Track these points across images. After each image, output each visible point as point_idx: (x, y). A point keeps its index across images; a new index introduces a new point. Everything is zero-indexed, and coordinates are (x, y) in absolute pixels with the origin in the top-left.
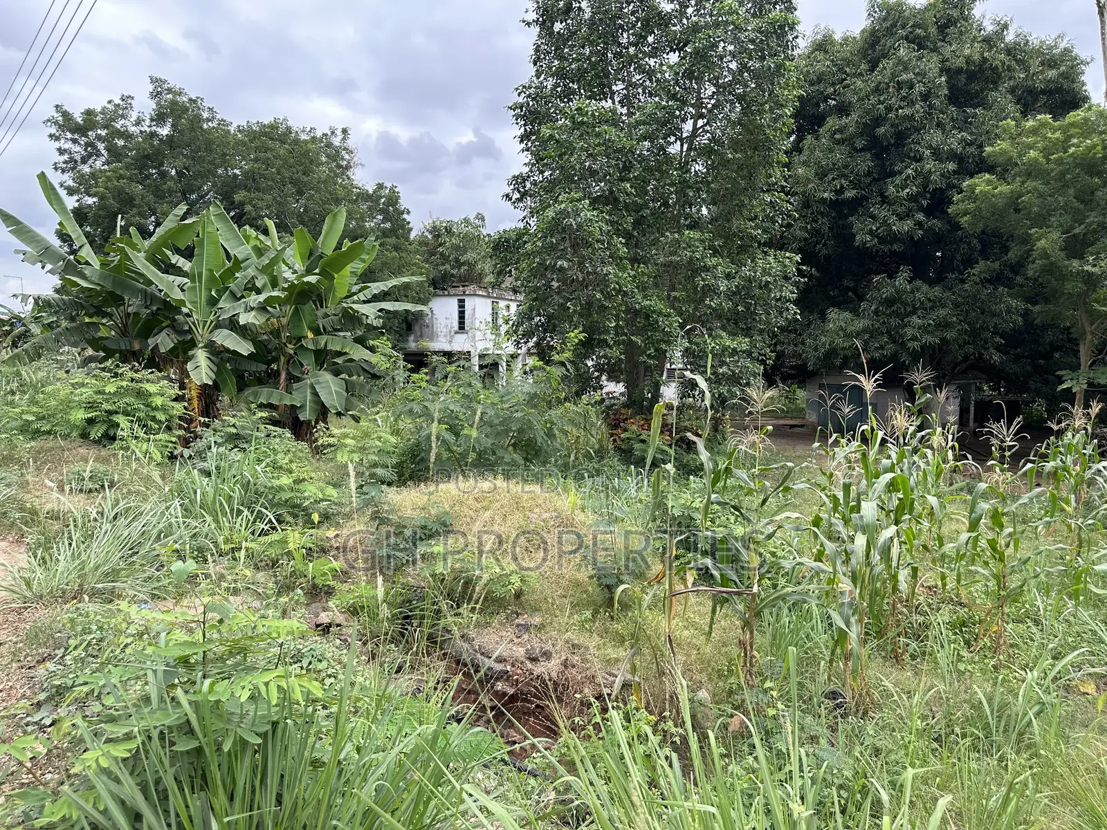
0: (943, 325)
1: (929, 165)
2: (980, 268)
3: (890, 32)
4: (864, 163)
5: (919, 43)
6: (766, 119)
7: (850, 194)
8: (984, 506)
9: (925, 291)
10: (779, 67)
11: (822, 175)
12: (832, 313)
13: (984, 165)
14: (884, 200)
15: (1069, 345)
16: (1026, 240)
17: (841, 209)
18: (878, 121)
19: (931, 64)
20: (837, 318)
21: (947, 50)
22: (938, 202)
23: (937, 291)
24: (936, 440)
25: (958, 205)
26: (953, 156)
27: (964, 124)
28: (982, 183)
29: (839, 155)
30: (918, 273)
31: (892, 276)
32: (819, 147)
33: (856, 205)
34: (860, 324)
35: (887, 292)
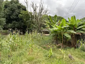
0: (18, 25)
1: (16, 13)
2: (20, 21)
3: (13, 1)
4: (11, 12)
5: (15, 3)
6: (1, 6)
7: (10, 14)
8: (20, 38)
9: (17, 22)
10: (2, 2)
11: (7, 12)
12: (9, 24)
13: (20, 14)
14: (13, 15)
15: (27, 27)
16: (24, 19)
17: (9, 15)
18: (12, 8)
19: (16, 5)
20: (10, 24)
21: (17, 4)
22: (17, 16)
23: (17, 23)
24: (17, 34)
25: (19, 16)
26: (18, 12)
27: (19, 10)
28: (20, 15)
29: (9, 11)
30: (16, 21)
31: (14, 21)
32: (7, 10)
33: (11, 15)
34: (12, 25)
35: (14, 22)
